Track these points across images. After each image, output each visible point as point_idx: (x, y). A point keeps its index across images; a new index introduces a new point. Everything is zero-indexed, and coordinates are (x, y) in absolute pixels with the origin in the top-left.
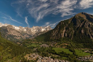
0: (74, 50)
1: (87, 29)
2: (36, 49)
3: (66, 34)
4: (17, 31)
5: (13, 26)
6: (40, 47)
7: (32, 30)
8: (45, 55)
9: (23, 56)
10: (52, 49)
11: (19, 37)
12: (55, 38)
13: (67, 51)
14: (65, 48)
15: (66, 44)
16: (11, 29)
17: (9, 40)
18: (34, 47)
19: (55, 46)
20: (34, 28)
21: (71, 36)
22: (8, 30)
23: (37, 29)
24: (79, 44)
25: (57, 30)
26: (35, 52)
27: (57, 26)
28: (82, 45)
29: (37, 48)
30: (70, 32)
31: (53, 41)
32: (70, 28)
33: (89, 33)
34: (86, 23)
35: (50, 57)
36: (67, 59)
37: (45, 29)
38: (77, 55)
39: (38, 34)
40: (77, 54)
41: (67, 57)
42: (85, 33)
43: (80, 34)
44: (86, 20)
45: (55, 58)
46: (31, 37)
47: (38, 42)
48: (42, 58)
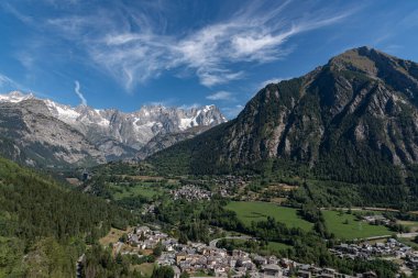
0: (320, 214)
1: (379, 121)
2: (152, 207)
3: (287, 142)
4: (66, 126)
5: (51, 104)
6: (169, 202)
7: (134, 123)
8: (193, 232)
9: (92, 240)
10: (222, 210)
11: (75, 152)
12: (236, 160)
13: (289, 218)
14: (282, 204)
15: (287, 188)
16: (40, 116)
17: (30, 167)
18: (143, 201)
19: (235, 195)
20: (147, 114)
21: (309, 154)
22: (27, 119)
23: (157, 121)
24: (342, 189)
25: (246, 126)
26: (147, 220)
28: (356, 193)
29: (158, 204)
30: (307, 133)
31: (228, 173)
32: (305, 119)
33: (388, 139)
34: (375, 97)
35: (213, 243)
36: (289, 251)
37: (194, 120)
38: (332, 236)
39: (165, 139)
40: (330, 232)
41: (289, 243)
42: (371, 139)
43: (347, 144)
44: (377, 82)
45: (237, 247)
46: (131, 155)
47: (161, 179)
48: (180, 249)
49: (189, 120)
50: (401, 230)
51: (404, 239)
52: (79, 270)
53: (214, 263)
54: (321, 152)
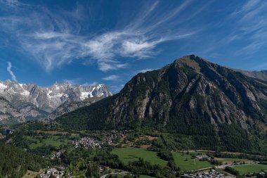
0: (171, 155)
1: (202, 97)
2: (59, 154)
3: (151, 109)
6: (72, 149)
7: (48, 94)
10: (109, 154)
13: (152, 158)
14: (148, 149)
15: (151, 138)
18: (52, 149)
19: (118, 144)
20: (58, 88)
21: (164, 117)
23: (65, 93)
24: (183, 139)
25: (125, 98)
26: (55, 163)
27: (126, 86)
28: (191, 141)
29: (63, 151)
30: (162, 103)
31: (112, 129)
32: (161, 95)
33: (207, 108)
34: (200, 83)
37: (91, 93)
38: (179, 169)
39: (70, 106)
40: (177, 166)
42: (199, 108)
43: (185, 111)
47: (66, 133)
49: (87, 94)
50: (217, 163)
51: (220, 170)
54: (170, 115)
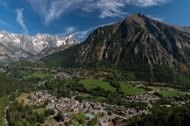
0: (119, 84)
1: (144, 46)
2: (43, 82)
3: (107, 53)
6: (52, 80)
7: (33, 42)
8: (64, 93)
9: (12, 98)
10: (77, 83)
12: (84, 61)
13: (106, 86)
14: (103, 80)
15: (106, 73)
18: (39, 79)
19: (83, 77)
20: (40, 37)
21: (116, 59)
23: (45, 41)
24: (128, 74)
26: (41, 88)
27: (90, 36)
28: (133, 75)
29: (46, 81)
30: (115, 50)
31: (80, 67)
32: (114, 43)
33: (147, 53)
34: (143, 35)
35: (73, 98)
36: (106, 100)
37: (64, 42)
38: (123, 93)
39: (49, 50)
40: (122, 91)
41: (106, 96)
42: (140, 53)
43: (131, 55)
44: (144, 29)
45: (84, 99)
46: (31, 58)
47: (48, 69)
48: (58, 101)
49: (62, 42)
50: (149, 90)
51: (150, 94)
52: (6, 113)
53: (73, 106)
54: (120, 58)
